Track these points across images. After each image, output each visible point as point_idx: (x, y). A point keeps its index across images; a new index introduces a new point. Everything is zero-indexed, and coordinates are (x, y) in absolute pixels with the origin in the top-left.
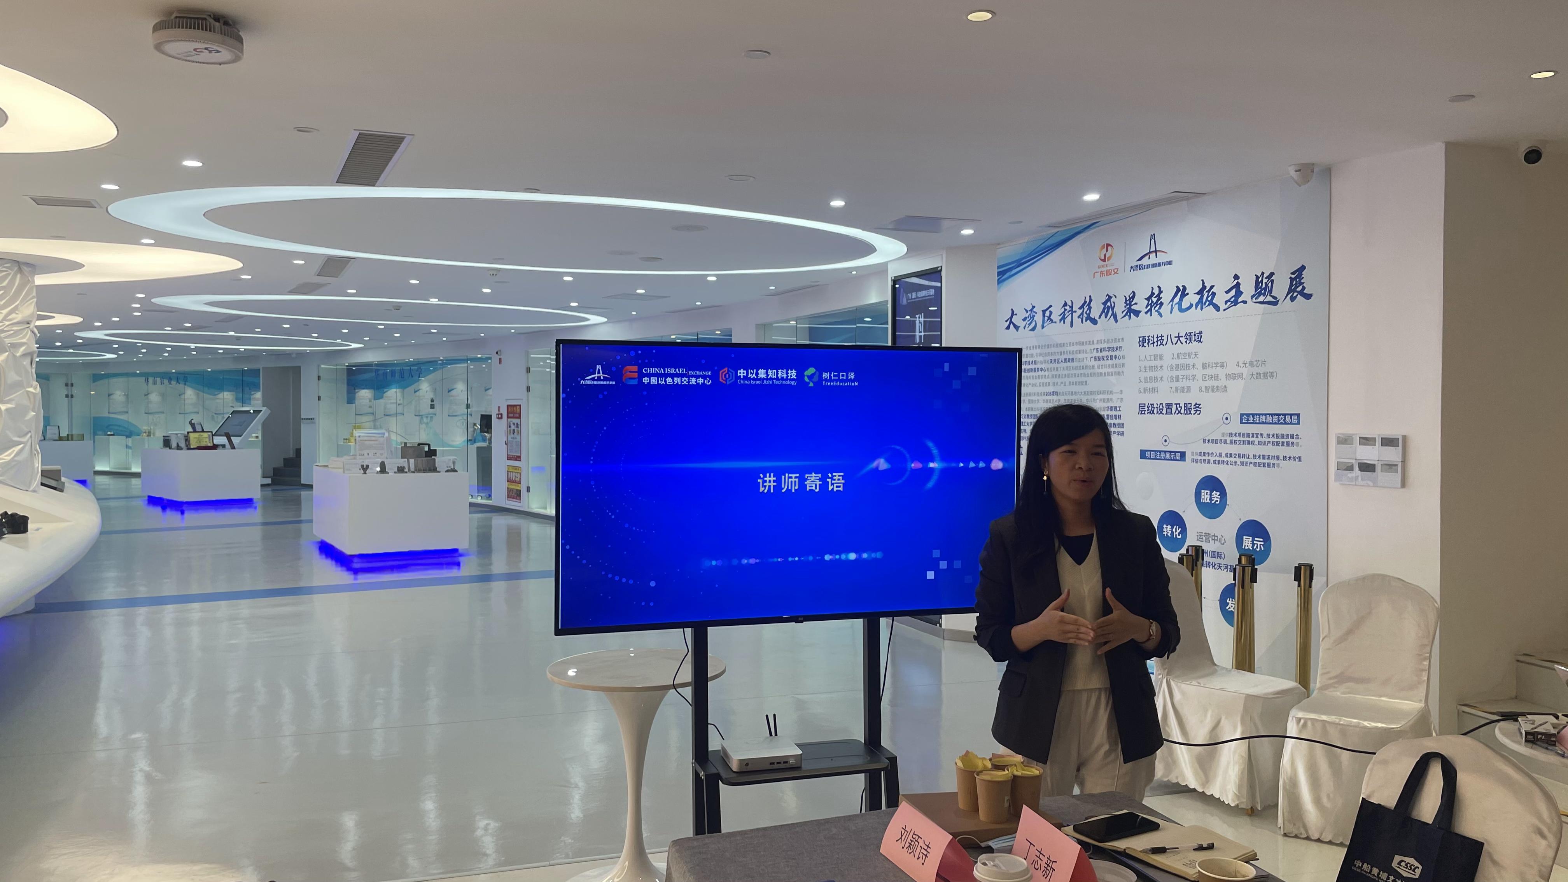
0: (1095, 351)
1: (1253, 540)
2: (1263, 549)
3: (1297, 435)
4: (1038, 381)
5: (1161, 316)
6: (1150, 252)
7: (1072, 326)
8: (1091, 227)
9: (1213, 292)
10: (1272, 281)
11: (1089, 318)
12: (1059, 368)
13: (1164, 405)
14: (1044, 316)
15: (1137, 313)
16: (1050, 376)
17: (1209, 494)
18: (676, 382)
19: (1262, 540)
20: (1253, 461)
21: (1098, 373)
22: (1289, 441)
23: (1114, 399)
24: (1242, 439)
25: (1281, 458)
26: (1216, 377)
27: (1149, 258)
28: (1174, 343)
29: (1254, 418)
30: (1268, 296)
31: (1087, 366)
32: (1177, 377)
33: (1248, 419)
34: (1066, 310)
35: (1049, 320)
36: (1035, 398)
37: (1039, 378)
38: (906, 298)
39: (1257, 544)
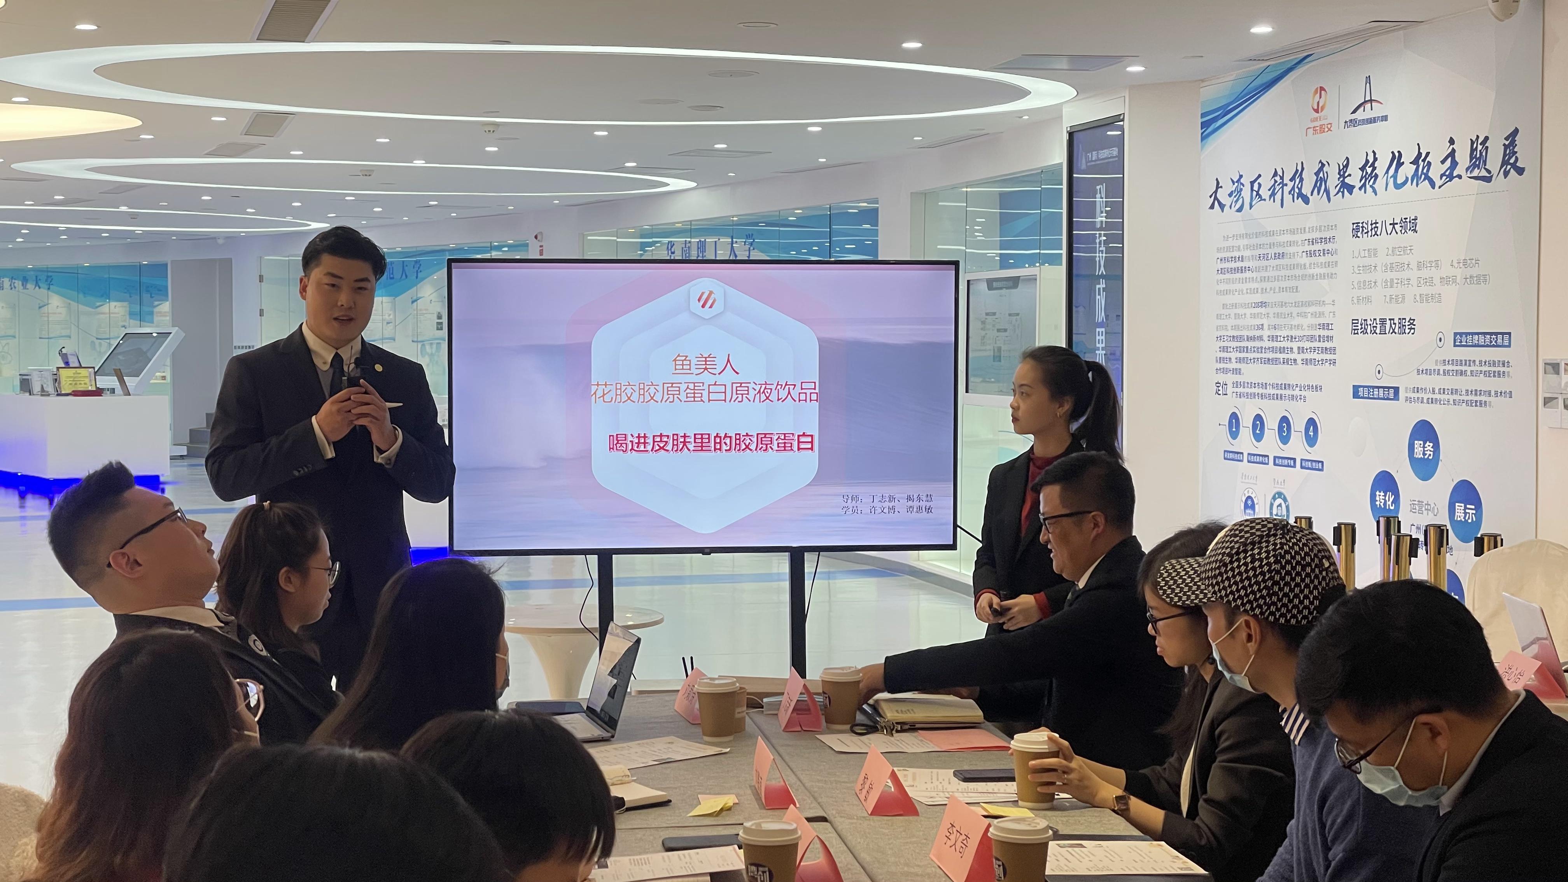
0: (1307, 242)
1: (1466, 508)
2: (1474, 520)
3: (1508, 362)
4: (1244, 287)
5: (1376, 194)
6: (1365, 102)
7: (1282, 206)
8: (1305, 61)
9: (1428, 162)
10: (1487, 147)
11: (1301, 195)
12: (1268, 267)
14: (1252, 190)
15: (1350, 189)
16: (1259, 279)
17: (1422, 446)
19: (1473, 507)
20: (1466, 398)
21: (1310, 276)
22: (1498, 370)
23: (1326, 314)
24: (1455, 368)
25: (1493, 393)
26: (1430, 281)
27: (1364, 111)
28: (1389, 233)
29: (1467, 339)
30: (1483, 169)
31: (1297, 265)
32: (1392, 280)
33: (1461, 340)
34: (1277, 182)
35: (1258, 197)
36: (1240, 311)
37: (1246, 282)
38: (1086, 160)
39: (1469, 513)
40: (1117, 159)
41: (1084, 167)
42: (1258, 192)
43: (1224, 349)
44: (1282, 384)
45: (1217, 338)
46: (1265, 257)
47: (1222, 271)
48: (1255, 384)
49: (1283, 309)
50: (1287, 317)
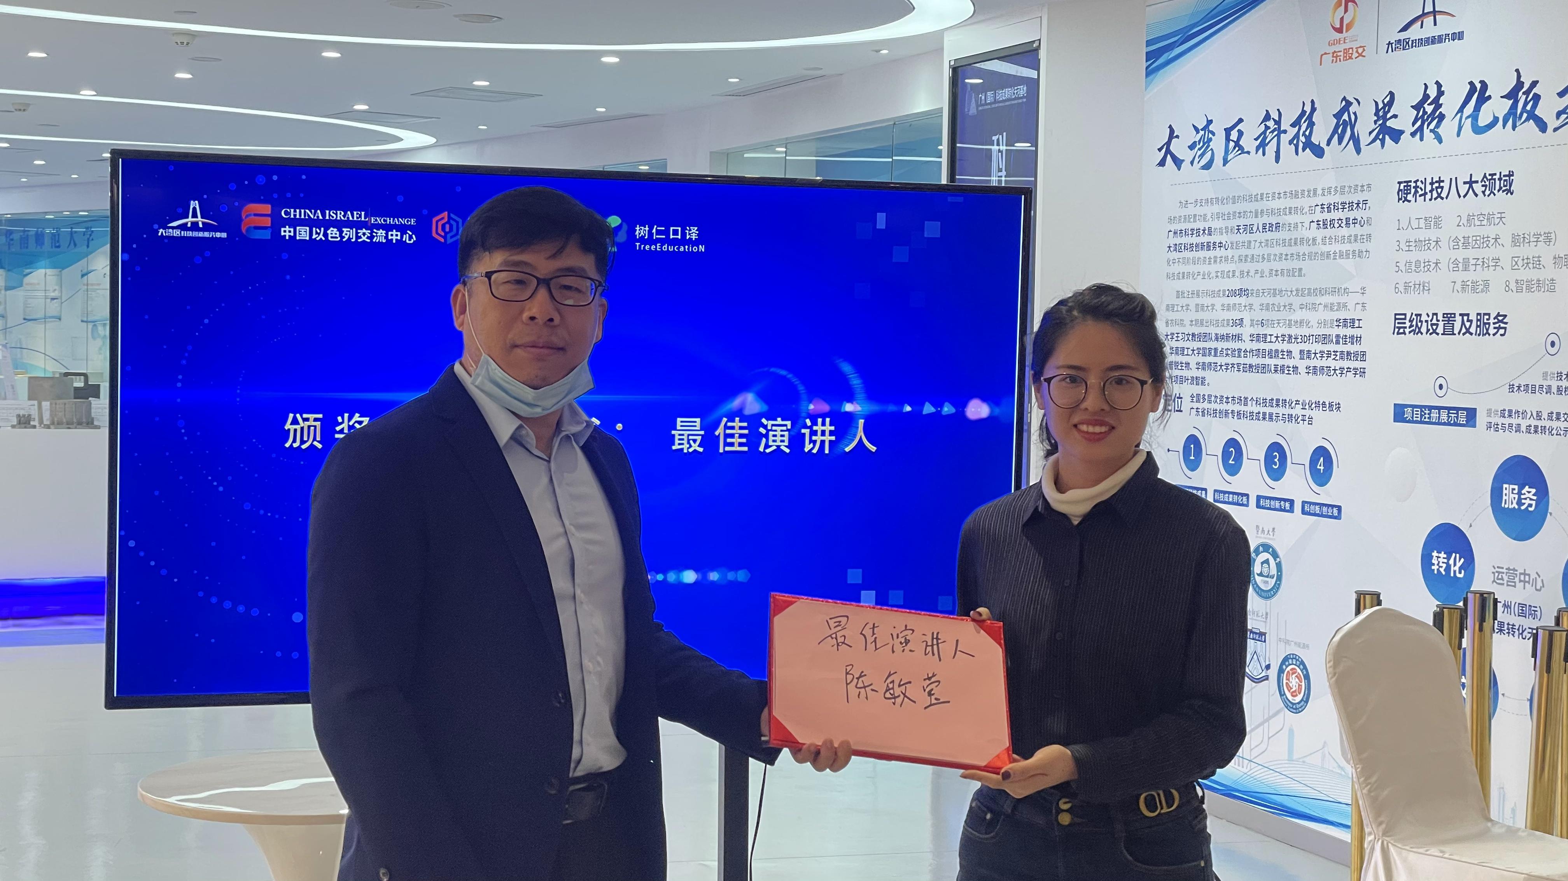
0: (1319, 209)
4: (1213, 268)
5: (1440, 141)
6: (1424, 14)
7: (1277, 159)
9: (1535, 94)
11: (1308, 144)
12: (1253, 243)
13: (1440, 317)
14: (1228, 139)
15: (1396, 135)
16: (1236, 258)
17: (1516, 492)
18: (347, 237)
21: (1322, 254)
23: (1350, 306)
26: (1537, 263)
27: (1422, 27)
28: (1462, 194)
31: (1302, 240)
32: (1466, 261)
34: (1269, 128)
35: (1237, 149)
36: (1207, 301)
37: (1215, 261)
38: (976, 101)
40: (1025, 100)
41: (972, 110)
42: (1237, 144)
43: (1181, 351)
44: (1272, 400)
46: (1249, 229)
47: (1177, 248)
48: (1227, 398)
49: (1277, 300)
50: (1281, 309)
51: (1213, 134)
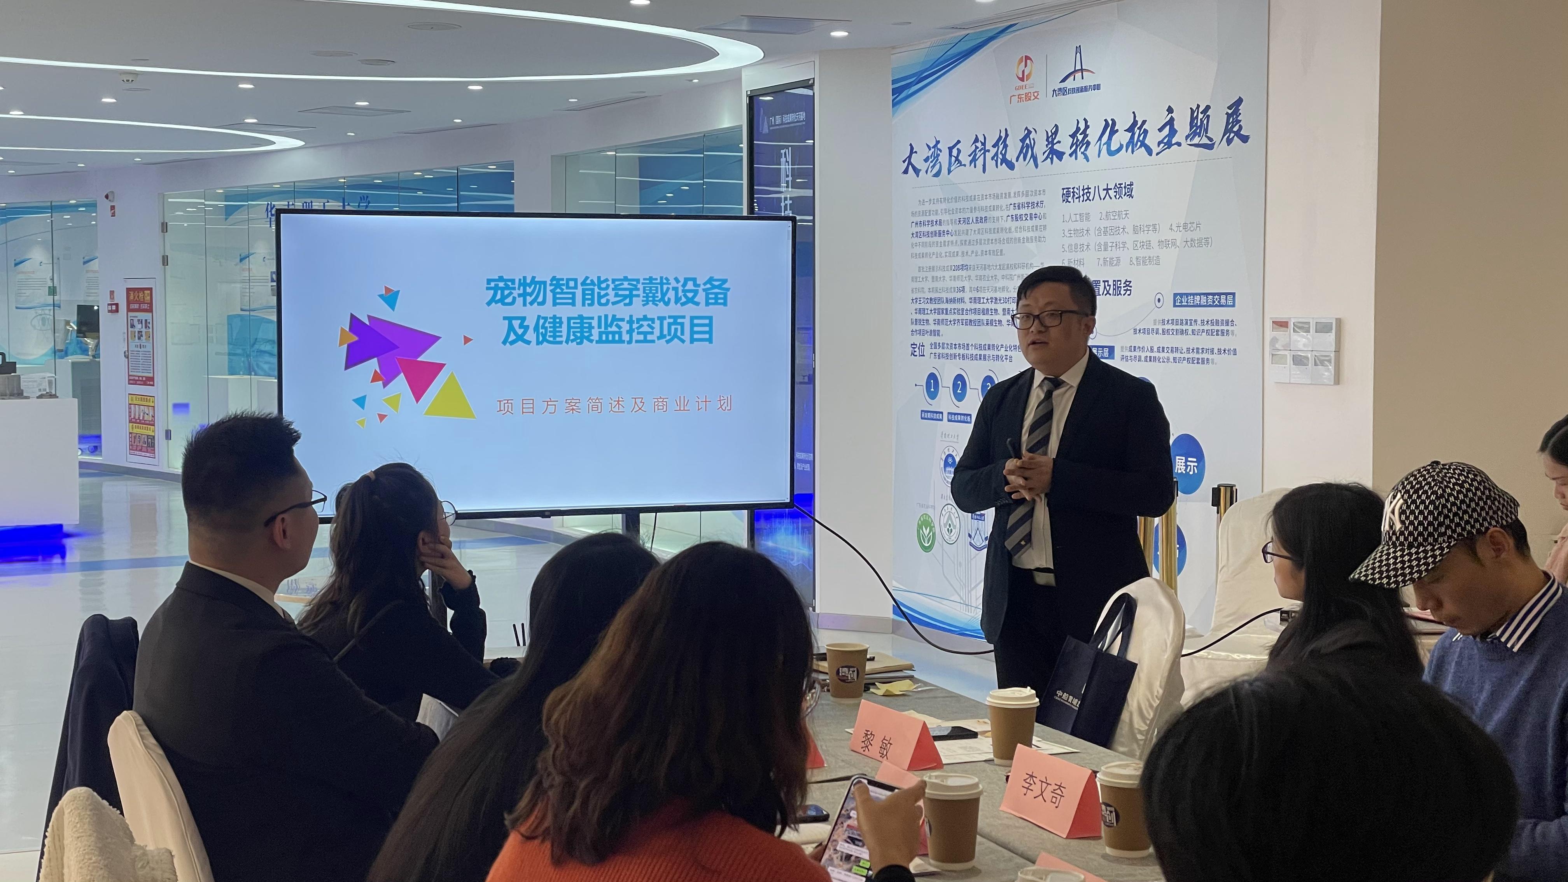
0: (1012, 207)
2: (1196, 472)
3: (1232, 321)
4: (943, 250)
5: (1088, 161)
6: (1075, 71)
7: (984, 171)
8: (1009, 31)
9: (1144, 129)
10: (1208, 117)
11: (1004, 160)
12: (970, 231)
14: (950, 155)
15: (1060, 155)
16: (959, 243)
19: (1195, 460)
20: (1186, 356)
22: (1222, 328)
24: (1175, 327)
25: (1216, 351)
26: (1147, 245)
27: (1074, 80)
28: (1102, 198)
29: (1188, 300)
30: (1204, 137)
31: (1002, 229)
32: (1106, 244)
33: (1181, 300)
34: (978, 148)
35: (957, 162)
36: (940, 274)
37: (945, 245)
38: (768, 123)
39: (1190, 466)
40: (804, 123)
41: (766, 130)
43: (921, 311)
44: (985, 345)
45: (913, 300)
46: (966, 221)
47: (917, 235)
48: (955, 345)
49: (986, 272)
50: (990, 279)
51: (941, 151)
